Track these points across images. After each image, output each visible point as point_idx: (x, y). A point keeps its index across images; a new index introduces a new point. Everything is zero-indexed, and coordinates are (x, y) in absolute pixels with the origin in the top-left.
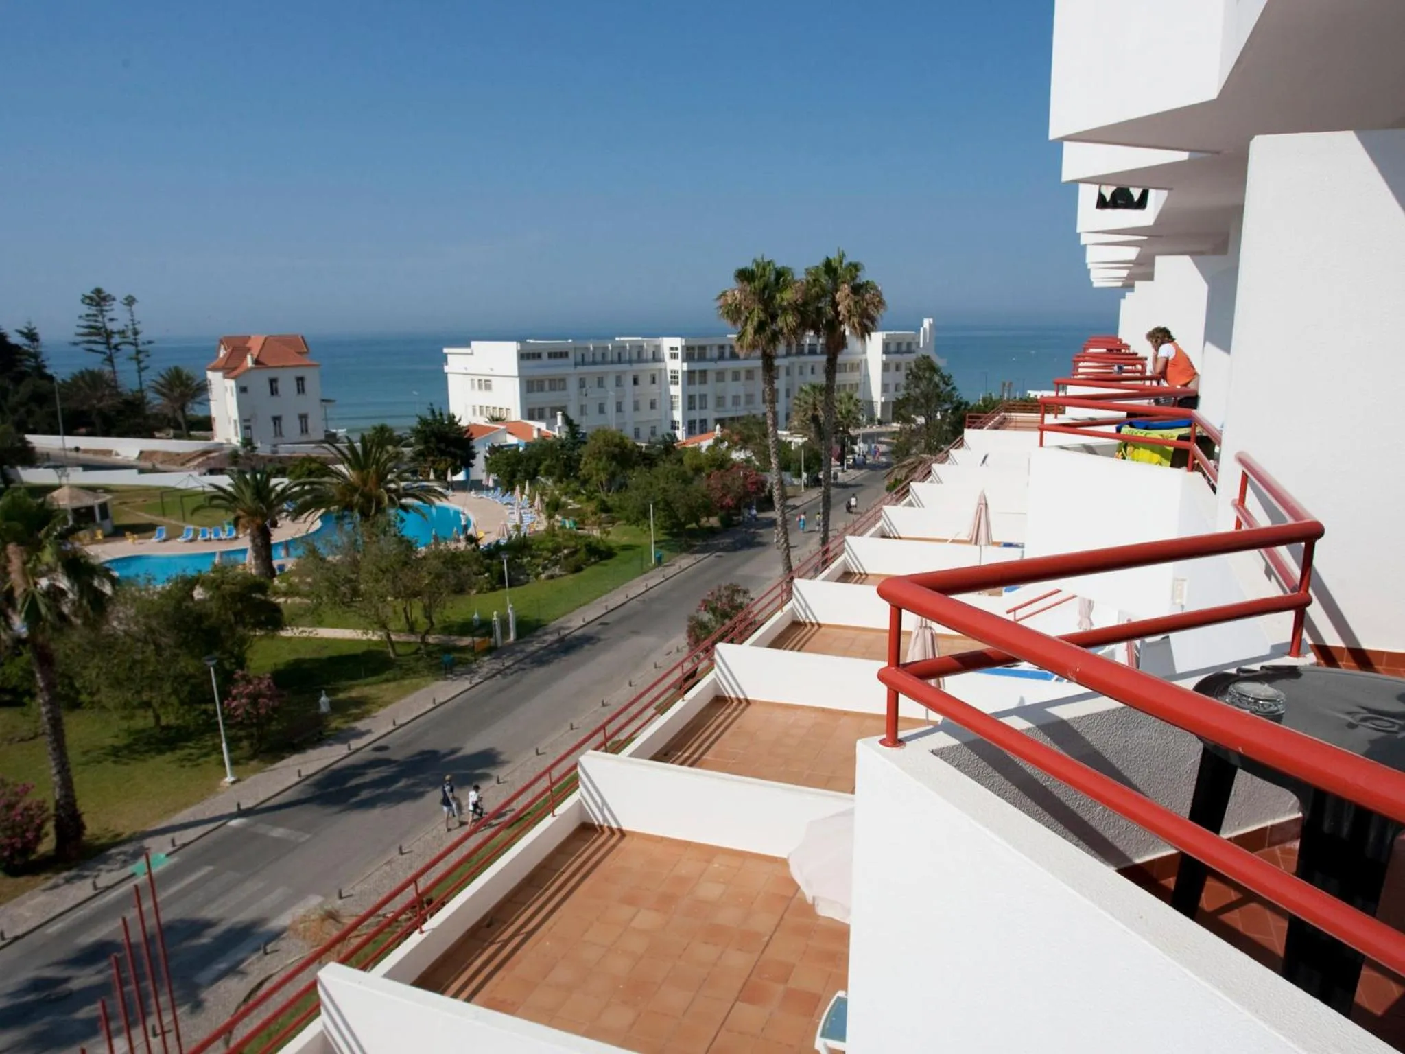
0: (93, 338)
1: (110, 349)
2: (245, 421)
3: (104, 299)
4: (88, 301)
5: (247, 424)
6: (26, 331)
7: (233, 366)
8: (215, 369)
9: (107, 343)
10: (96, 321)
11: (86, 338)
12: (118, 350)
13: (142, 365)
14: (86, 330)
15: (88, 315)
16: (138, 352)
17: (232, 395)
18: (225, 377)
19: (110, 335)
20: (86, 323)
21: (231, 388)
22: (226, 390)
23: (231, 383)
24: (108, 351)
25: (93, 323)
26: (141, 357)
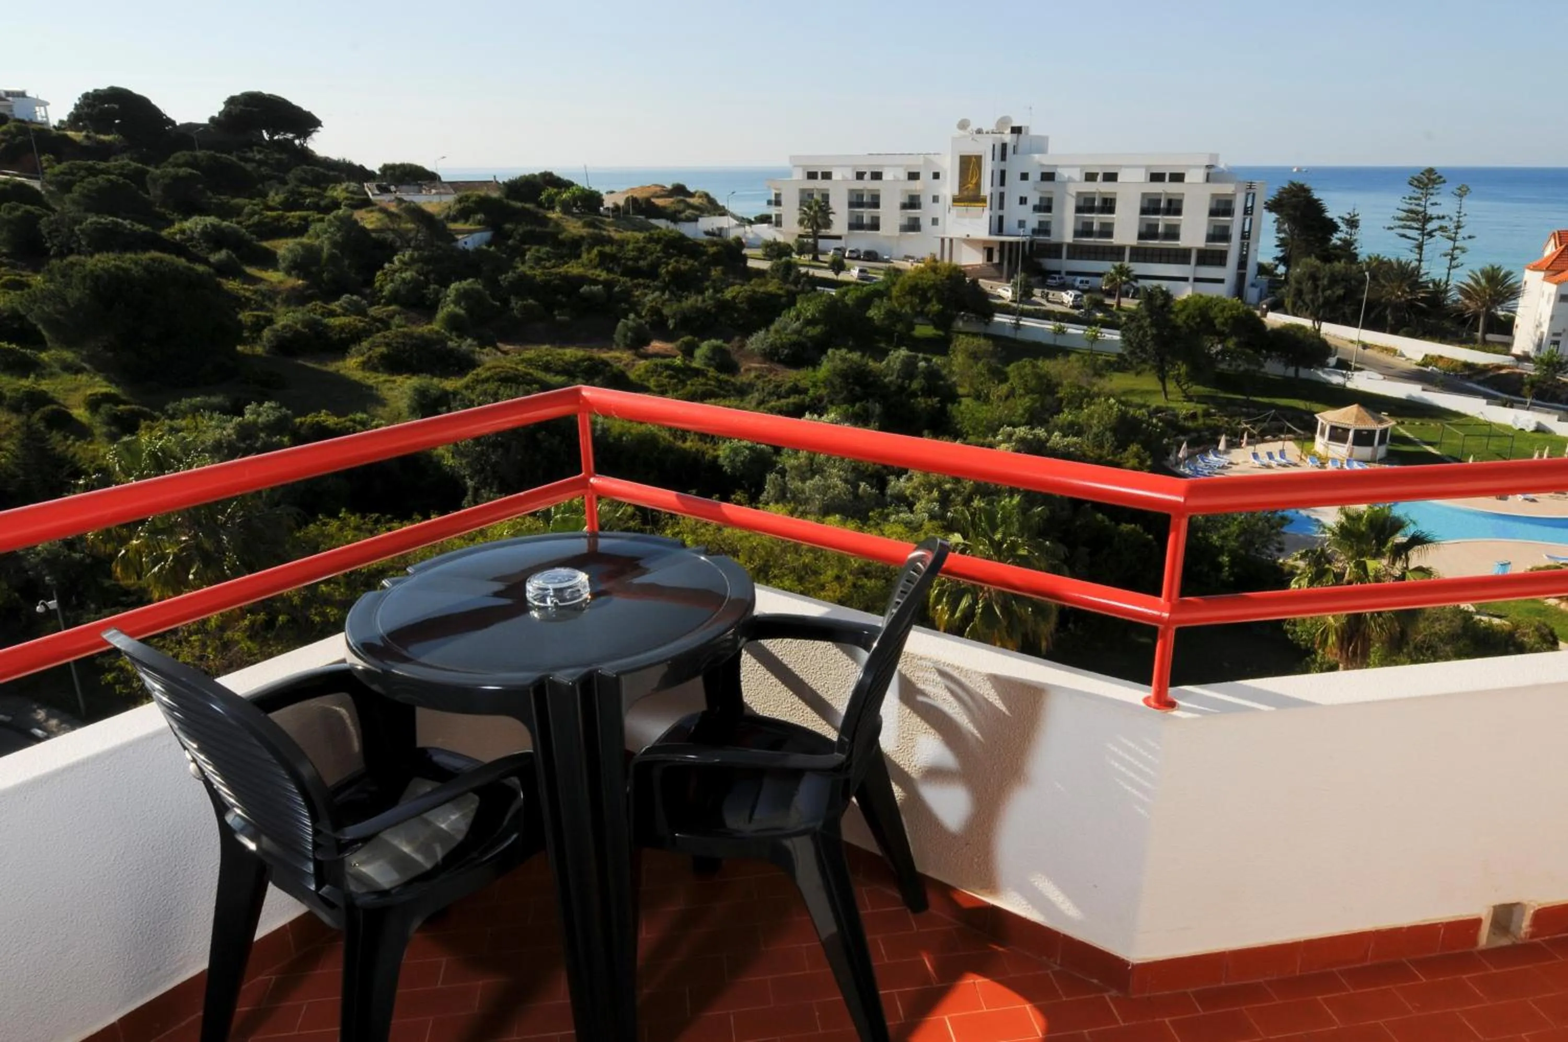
0: (1408, 223)
1: (1423, 235)
2: (1555, 334)
3: (1434, 181)
4: (1415, 183)
5: (1556, 338)
6: (1347, 217)
7: (1560, 269)
8: (1536, 268)
9: (1423, 229)
10: (1418, 205)
11: (1401, 223)
12: (1432, 236)
13: (1454, 263)
14: (1404, 214)
15: (1410, 198)
16: (1455, 248)
17: (1548, 301)
18: (1545, 279)
19: (1427, 219)
20: (1406, 207)
21: (1550, 295)
22: (1543, 296)
23: (1551, 289)
24: (1420, 238)
25: (1413, 207)
26: (1457, 252)
